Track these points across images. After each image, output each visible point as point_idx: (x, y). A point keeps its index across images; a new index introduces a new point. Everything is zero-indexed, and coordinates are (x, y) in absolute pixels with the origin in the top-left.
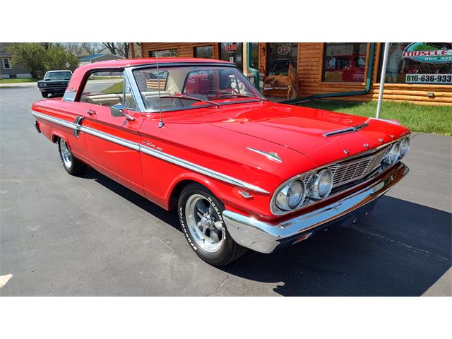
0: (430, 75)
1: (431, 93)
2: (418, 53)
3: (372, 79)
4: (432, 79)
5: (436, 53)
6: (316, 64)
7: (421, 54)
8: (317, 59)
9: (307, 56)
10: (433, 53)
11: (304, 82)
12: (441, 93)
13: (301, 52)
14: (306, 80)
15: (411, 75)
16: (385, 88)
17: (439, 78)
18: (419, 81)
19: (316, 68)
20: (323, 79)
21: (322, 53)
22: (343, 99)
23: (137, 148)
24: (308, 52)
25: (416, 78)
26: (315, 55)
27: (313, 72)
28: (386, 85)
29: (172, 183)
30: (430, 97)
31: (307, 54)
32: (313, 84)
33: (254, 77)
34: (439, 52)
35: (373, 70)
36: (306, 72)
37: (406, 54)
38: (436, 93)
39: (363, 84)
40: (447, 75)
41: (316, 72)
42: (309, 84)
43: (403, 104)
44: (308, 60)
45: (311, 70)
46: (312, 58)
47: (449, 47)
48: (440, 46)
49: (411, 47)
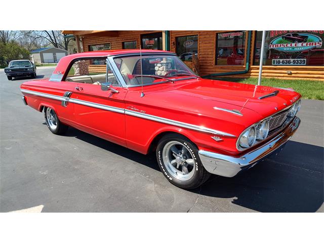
0: (288, 60)
1: (289, 72)
2: (279, 45)
3: (250, 63)
4: (289, 62)
5: (291, 45)
6: (210, 53)
7: (282, 46)
8: (211, 50)
9: (205, 48)
10: (289, 45)
11: (203, 66)
12: (296, 72)
13: (200, 45)
14: (205, 64)
15: (276, 60)
16: (263, 69)
17: (294, 62)
18: (281, 64)
19: (211, 56)
20: (216, 64)
21: (215, 46)
22: (231, 76)
23: (123, 112)
24: (205, 45)
25: (279, 62)
26: (210, 48)
27: (209, 59)
28: (263, 66)
29: (152, 136)
30: (288, 74)
31: (204, 46)
32: (209, 67)
33: (171, 63)
34: (293, 45)
35: (250, 57)
36: (204, 59)
37: (272, 46)
38: (293, 72)
39: (244, 66)
40: (299, 60)
41: (211, 59)
42: (206, 67)
43: (271, 79)
44: (205, 50)
45: (208, 57)
46: (208, 49)
47: (300, 41)
48: (293, 40)
49: (275, 41)
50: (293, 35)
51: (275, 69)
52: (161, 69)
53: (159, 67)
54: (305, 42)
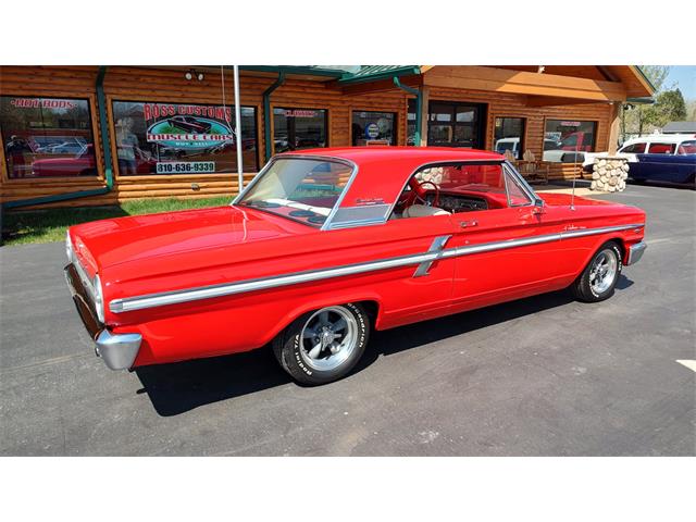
0: (186, 163)
2: (165, 136)
3: (113, 171)
4: (188, 168)
5: (187, 138)
7: (170, 138)
10: (183, 137)
12: (205, 184)
15: (163, 163)
17: (196, 166)
18: (174, 171)
25: (170, 168)
30: (194, 189)
34: (191, 136)
37: (151, 137)
38: (201, 184)
39: (100, 178)
40: (203, 163)
47: (200, 132)
48: (189, 129)
49: (157, 128)
50: (188, 120)
51: (169, 181)
54: (209, 133)
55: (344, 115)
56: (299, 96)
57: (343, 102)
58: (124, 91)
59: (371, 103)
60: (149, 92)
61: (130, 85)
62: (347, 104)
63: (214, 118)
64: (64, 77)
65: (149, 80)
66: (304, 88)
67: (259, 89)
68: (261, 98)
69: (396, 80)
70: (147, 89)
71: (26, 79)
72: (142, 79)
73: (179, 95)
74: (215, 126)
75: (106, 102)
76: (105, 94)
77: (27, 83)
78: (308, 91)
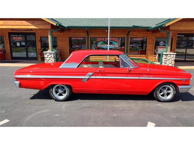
2: (101, 45)
6: (66, 47)
7: (103, 46)
9: (62, 44)
10: (106, 45)
13: (59, 43)
14: (63, 53)
19: (66, 49)
21: (68, 43)
24: (62, 43)
26: (66, 44)
27: (65, 50)
33: (56, 53)
36: (62, 50)
37: (98, 45)
42: (64, 55)
44: (62, 46)
45: (64, 49)
46: (64, 45)
49: (99, 43)
50: (107, 41)
52: (50, 56)
53: (48, 55)
54: (112, 44)
55: (153, 39)
56: (138, 34)
57: (153, 35)
58: (93, 35)
59: (163, 35)
60: (98, 35)
61: (94, 34)
62: (154, 36)
63: (114, 41)
64: (81, 33)
65: (99, 32)
66: (140, 32)
67: (126, 33)
68: (126, 35)
69: (159, 29)
70: (98, 34)
71: (74, 33)
72: (97, 32)
73: (105, 35)
74: (114, 43)
75: (89, 37)
76: (89, 36)
77: (74, 34)
78: (141, 32)
